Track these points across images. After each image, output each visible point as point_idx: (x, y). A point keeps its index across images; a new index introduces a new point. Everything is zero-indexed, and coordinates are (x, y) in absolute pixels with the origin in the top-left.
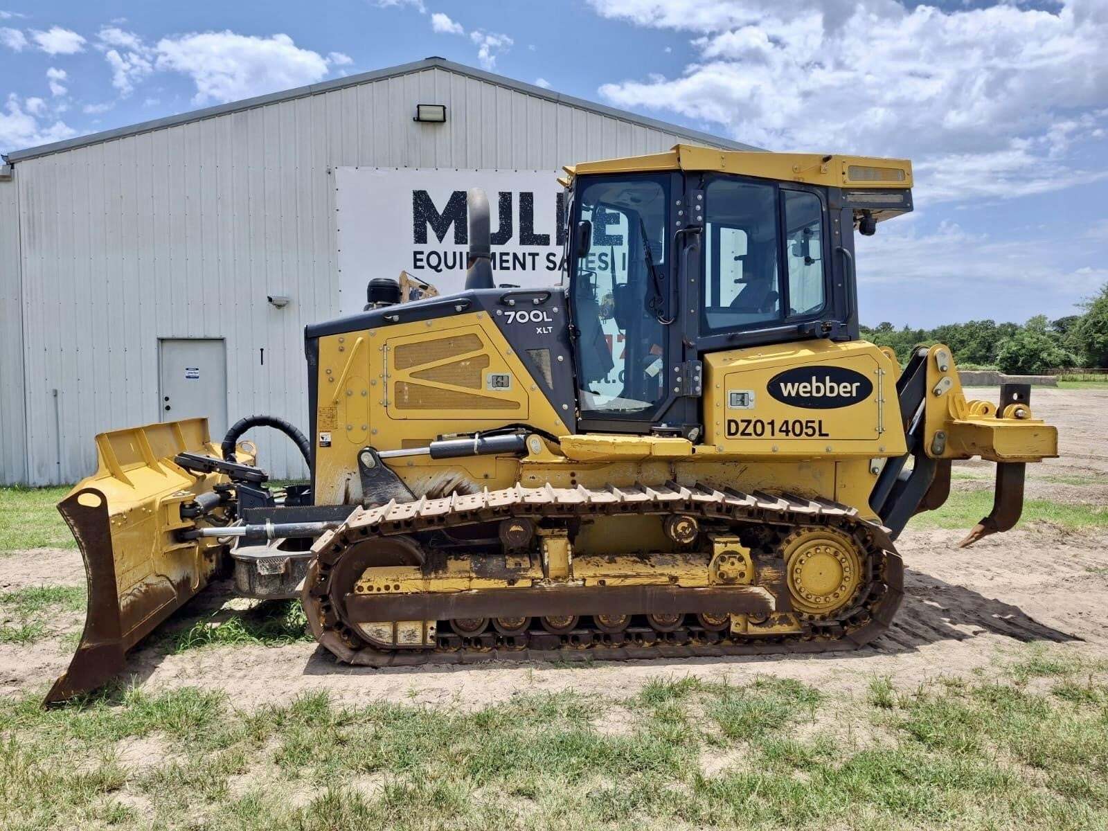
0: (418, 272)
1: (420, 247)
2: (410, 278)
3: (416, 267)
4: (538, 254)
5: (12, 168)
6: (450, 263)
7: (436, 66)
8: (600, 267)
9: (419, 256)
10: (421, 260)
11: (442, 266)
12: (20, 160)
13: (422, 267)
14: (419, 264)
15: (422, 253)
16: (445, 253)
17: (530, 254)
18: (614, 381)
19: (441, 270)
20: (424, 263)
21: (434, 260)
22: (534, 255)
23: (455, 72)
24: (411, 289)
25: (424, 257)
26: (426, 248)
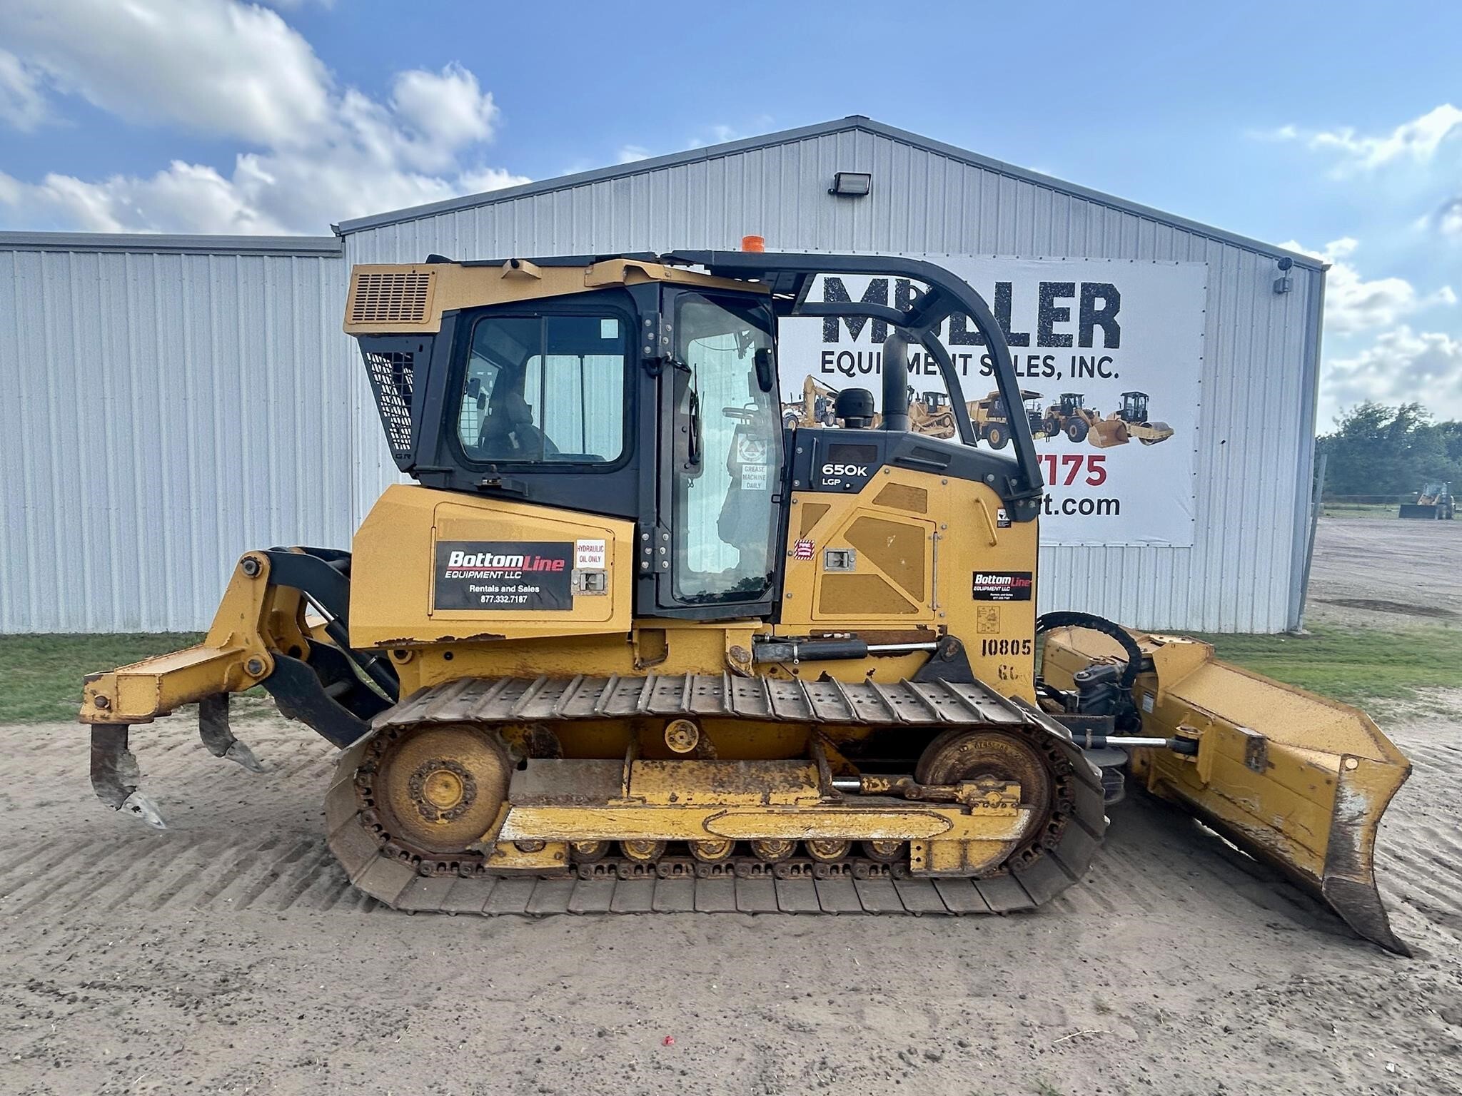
0: (826, 377)
1: (830, 346)
2: (816, 384)
3: (824, 370)
4: (970, 356)
5: (343, 241)
6: (865, 366)
7: (857, 126)
8: (1044, 373)
9: (828, 358)
10: (831, 362)
11: (856, 369)
12: (352, 232)
13: (832, 371)
14: (828, 366)
15: (832, 353)
16: (860, 354)
17: (961, 356)
18: (1057, 512)
19: (854, 374)
20: (834, 366)
21: (846, 362)
22: (966, 357)
23: (880, 134)
24: (817, 397)
25: (834, 358)
26: (837, 348)
